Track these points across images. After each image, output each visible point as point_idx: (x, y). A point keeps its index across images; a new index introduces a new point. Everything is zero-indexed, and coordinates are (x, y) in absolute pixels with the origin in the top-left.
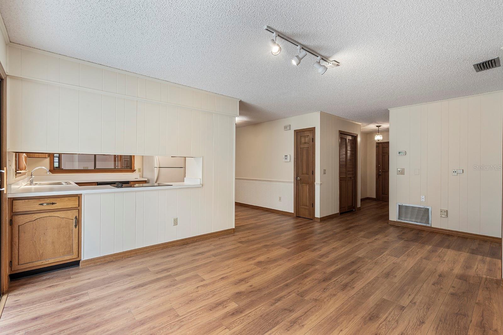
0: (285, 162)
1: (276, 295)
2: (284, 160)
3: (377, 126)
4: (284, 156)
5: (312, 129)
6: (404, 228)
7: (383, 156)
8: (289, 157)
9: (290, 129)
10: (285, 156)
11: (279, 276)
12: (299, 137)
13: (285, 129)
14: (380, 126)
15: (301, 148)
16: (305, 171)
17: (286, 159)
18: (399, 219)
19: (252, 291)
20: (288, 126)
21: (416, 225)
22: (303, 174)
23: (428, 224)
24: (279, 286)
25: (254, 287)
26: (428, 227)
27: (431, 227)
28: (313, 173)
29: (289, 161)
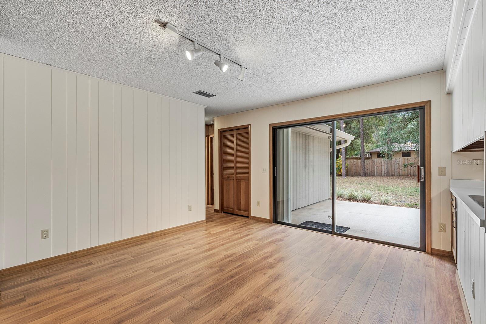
1: (241, 269)
11: (239, 286)
19: (262, 270)
24: (239, 276)
25: (261, 273)
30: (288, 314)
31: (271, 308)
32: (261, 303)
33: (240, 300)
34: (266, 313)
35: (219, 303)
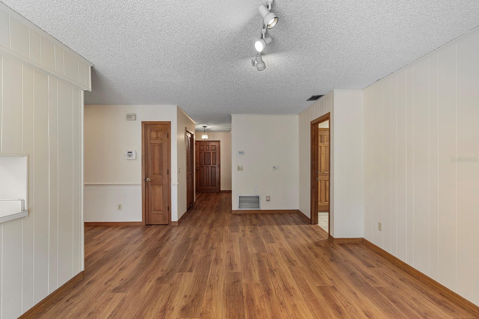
0: (127, 160)
2: (126, 158)
3: (204, 127)
4: (126, 153)
5: (167, 123)
6: (245, 214)
7: (200, 153)
8: (134, 153)
9: (135, 120)
10: (128, 152)
12: (148, 131)
13: (127, 118)
14: (206, 127)
15: (151, 144)
16: (157, 170)
17: (130, 156)
18: (239, 208)
20: (133, 115)
21: (251, 210)
22: (154, 174)
23: (259, 208)
26: (259, 210)
27: (261, 210)
28: (169, 172)
29: (135, 159)
30: (164, 312)
31: (182, 310)
32: (194, 310)
33: (213, 303)
34: (184, 304)
35: (226, 293)
